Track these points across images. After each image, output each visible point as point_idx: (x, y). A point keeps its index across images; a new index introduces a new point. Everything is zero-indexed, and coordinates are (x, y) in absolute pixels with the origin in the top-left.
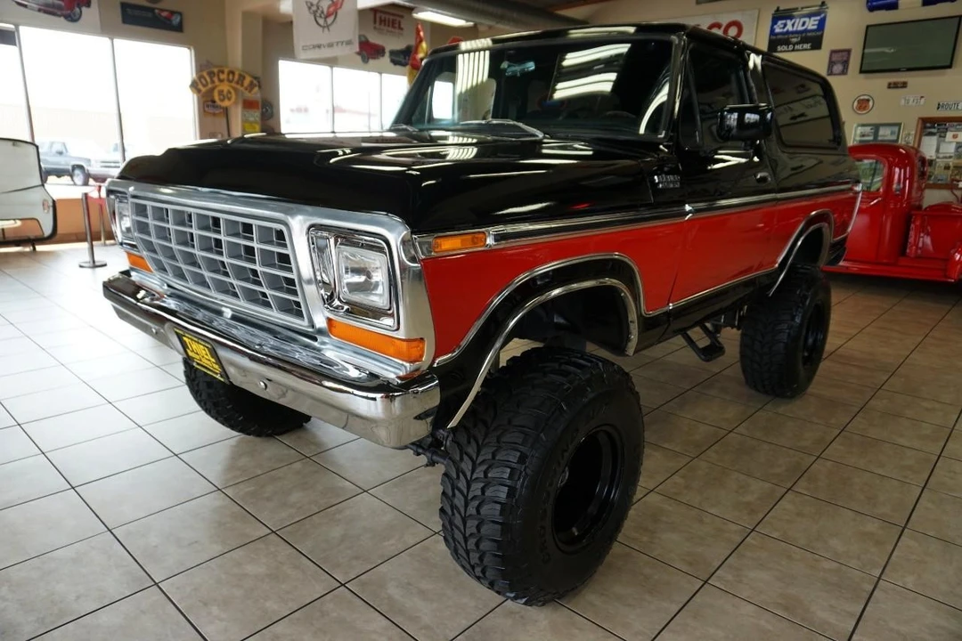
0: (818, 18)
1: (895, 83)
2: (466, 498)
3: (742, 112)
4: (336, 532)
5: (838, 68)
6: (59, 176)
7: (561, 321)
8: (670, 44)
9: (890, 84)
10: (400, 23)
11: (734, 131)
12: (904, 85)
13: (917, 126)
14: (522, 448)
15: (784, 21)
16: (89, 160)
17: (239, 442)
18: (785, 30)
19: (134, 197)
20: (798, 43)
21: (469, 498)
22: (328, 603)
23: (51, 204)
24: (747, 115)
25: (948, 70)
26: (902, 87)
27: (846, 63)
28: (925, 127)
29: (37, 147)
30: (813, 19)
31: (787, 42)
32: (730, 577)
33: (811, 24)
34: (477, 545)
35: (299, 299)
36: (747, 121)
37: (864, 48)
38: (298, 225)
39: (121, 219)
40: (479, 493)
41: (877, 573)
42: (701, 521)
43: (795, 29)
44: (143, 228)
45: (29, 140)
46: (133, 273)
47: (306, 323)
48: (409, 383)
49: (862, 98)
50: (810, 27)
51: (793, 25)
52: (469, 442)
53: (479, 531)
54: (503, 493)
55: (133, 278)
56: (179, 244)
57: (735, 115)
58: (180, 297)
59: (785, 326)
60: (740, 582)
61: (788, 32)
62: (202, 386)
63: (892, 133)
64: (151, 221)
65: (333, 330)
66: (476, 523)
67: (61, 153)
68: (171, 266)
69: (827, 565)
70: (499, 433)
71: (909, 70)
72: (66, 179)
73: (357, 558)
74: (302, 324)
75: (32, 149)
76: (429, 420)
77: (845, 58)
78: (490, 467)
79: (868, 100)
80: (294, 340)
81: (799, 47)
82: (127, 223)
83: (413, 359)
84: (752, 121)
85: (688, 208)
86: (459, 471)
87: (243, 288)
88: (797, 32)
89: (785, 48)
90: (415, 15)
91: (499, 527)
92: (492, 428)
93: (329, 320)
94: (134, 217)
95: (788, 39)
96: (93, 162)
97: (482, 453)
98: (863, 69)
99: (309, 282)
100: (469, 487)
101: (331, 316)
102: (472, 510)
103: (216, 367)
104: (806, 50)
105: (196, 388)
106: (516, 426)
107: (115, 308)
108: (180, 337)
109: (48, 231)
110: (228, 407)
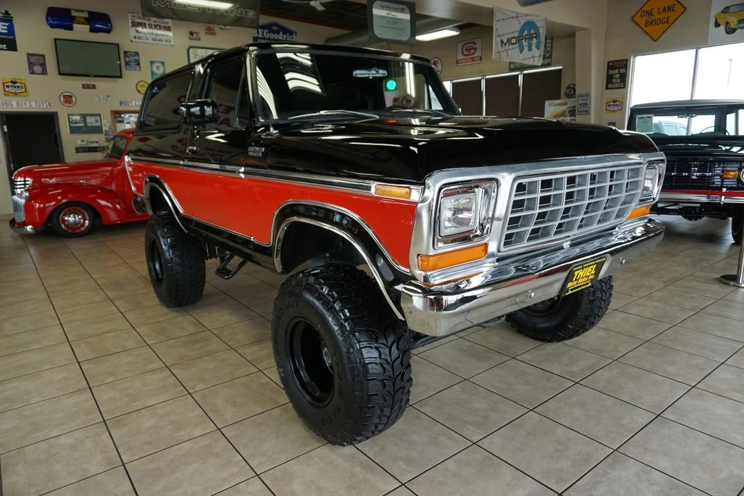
0: (7, 24)
1: (87, 85)
5: (38, 69)
9: (83, 85)
12: (94, 87)
13: (111, 116)
27: (43, 65)
30: (1, 24)
37: (57, 55)
49: (66, 94)
71: (97, 76)
77: (41, 62)
79: (71, 96)
98: (61, 72)
103: (592, 277)
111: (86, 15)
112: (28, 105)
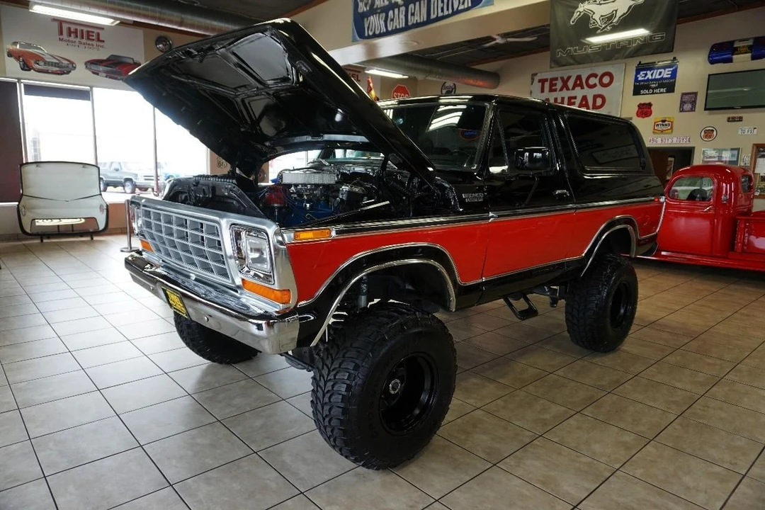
0: (671, 69)
1: (733, 118)
2: (323, 392)
3: (531, 152)
4: (258, 423)
5: (688, 106)
6: (115, 186)
7: (410, 287)
8: (484, 108)
9: (729, 118)
10: (357, 76)
11: (527, 164)
12: (740, 119)
13: (753, 151)
14: (357, 361)
15: (645, 72)
16: (136, 175)
17: (209, 367)
18: (646, 78)
19: (144, 206)
20: (656, 88)
21: (325, 391)
22: (244, 463)
23: (105, 207)
26: (740, 121)
27: (694, 103)
28: (759, 151)
29: (99, 169)
30: (667, 70)
31: (648, 87)
32: (513, 463)
33: (666, 74)
34: (330, 422)
35: (226, 267)
36: (534, 158)
37: (707, 91)
38: (225, 224)
39: (138, 219)
40: (330, 388)
41: (617, 466)
42: (506, 429)
43: (653, 77)
44: (148, 225)
45: (94, 163)
46: (144, 253)
47: (230, 281)
48: (283, 316)
49: (707, 129)
50: (665, 76)
51: (652, 75)
52: (328, 358)
53: (330, 413)
54: (343, 388)
55: (143, 257)
56: (167, 234)
57: (527, 154)
58: (168, 268)
59: (594, 298)
60: (519, 466)
61: (648, 80)
62: (185, 327)
63: (733, 156)
64: (153, 222)
65: (245, 285)
66: (328, 407)
67: (117, 170)
68: (164, 248)
69: (584, 459)
70: (345, 351)
71: (743, 107)
72: (120, 189)
73: (267, 438)
74: (228, 282)
75: (95, 170)
77: (693, 99)
78: (337, 373)
79: (713, 131)
80: (226, 292)
81: (658, 91)
82: (140, 222)
83: (284, 302)
84: (538, 158)
85: (491, 214)
86: (321, 375)
87: (200, 261)
88: (655, 80)
89: (647, 92)
90: (367, 72)
91: (341, 410)
93: (243, 280)
94: (144, 218)
95: (649, 85)
96: (139, 177)
97: (334, 363)
98: (707, 107)
99: (231, 257)
100: (325, 385)
101: (243, 277)
102: (326, 400)
103: (183, 309)
104: (662, 93)
105: (180, 329)
106: (355, 348)
107: (131, 275)
108: (164, 291)
109: (102, 226)
110: (201, 342)
111: (750, 43)
112: (670, 141)
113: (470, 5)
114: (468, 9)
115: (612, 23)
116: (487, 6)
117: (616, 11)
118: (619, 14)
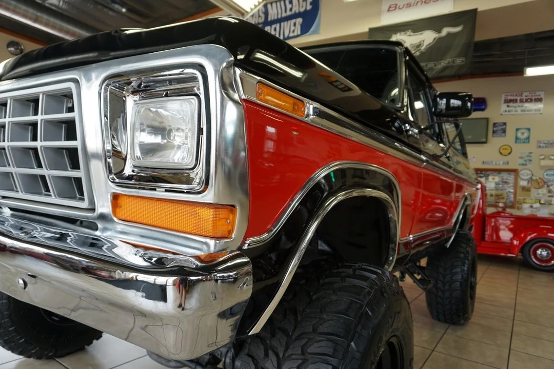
3: (449, 99)
8: (395, 52)
11: (444, 111)
24: (452, 101)
25: (485, 145)
28: (478, 173)
35: (82, 175)
36: (452, 105)
47: (86, 204)
48: (211, 266)
57: (444, 101)
65: (118, 210)
70: (303, 342)
76: (232, 321)
83: (219, 235)
84: (455, 106)
85: (423, 158)
92: (294, 337)
93: (115, 198)
101: (119, 191)
106: (321, 333)
110: (10, 329)
113: (299, 33)
114: (298, 36)
115: (420, 50)
116: (314, 34)
117: (423, 41)
118: (426, 43)
